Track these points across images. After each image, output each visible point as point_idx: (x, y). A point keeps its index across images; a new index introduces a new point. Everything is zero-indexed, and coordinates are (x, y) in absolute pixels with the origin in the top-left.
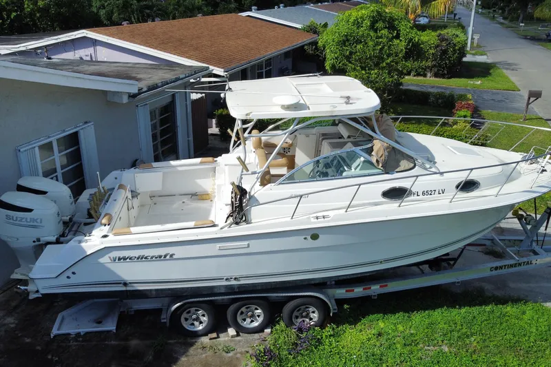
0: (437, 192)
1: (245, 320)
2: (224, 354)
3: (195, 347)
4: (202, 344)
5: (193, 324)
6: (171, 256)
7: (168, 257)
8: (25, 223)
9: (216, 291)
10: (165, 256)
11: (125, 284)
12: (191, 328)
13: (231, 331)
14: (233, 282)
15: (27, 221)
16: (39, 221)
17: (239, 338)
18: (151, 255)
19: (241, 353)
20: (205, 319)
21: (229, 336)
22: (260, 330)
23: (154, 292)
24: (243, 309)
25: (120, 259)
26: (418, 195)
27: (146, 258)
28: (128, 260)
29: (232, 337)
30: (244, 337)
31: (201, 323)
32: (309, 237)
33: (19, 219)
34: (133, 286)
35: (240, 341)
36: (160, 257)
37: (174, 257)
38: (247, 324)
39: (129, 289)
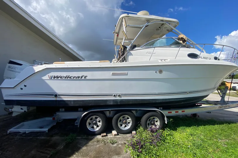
0: (208, 58)
1: (121, 125)
2: (111, 145)
3: (93, 141)
4: (97, 139)
5: (93, 127)
6: (85, 77)
7: (83, 78)
8: (17, 71)
9: (109, 103)
10: (82, 77)
11: (56, 96)
12: (91, 130)
13: (114, 132)
14: (118, 98)
15: (17, 69)
17: (118, 136)
18: (74, 76)
19: (121, 144)
20: (100, 124)
21: (113, 135)
22: (129, 132)
23: (72, 103)
24: (121, 118)
25: (54, 77)
26: (202, 58)
27: (70, 78)
28: (59, 78)
29: (115, 135)
30: (121, 136)
31: (98, 126)
32: (158, 72)
33: (14, 68)
34: (61, 98)
35: (119, 138)
36: (79, 77)
37: (87, 78)
38: (123, 128)
39: (58, 99)
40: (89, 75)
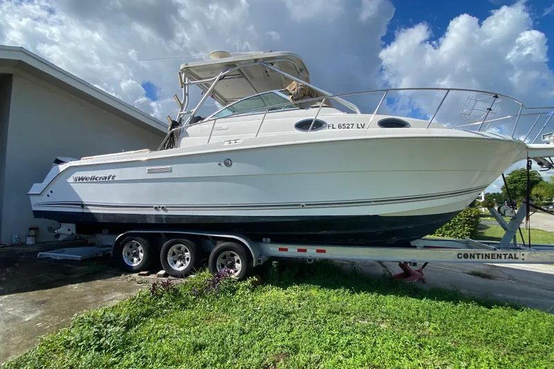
0: (355, 126)
1: (175, 262)
5: (132, 260)
6: (113, 178)
7: (111, 179)
10: (109, 178)
11: (83, 206)
12: (129, 263)
14: (162, 212)
20: (142, 256)
23: (101, 217)
24: (174, 249)
25: (79, 179)
26: (333, 128)
27: (96, 179)
28: (84, 181)
31: (139, 259)
32: (223, 164)
34: (87, 209)
36: (106, 178)
37: (115, 179)
38: (177, 267)
39: (85, 211)
40: (118, 173)
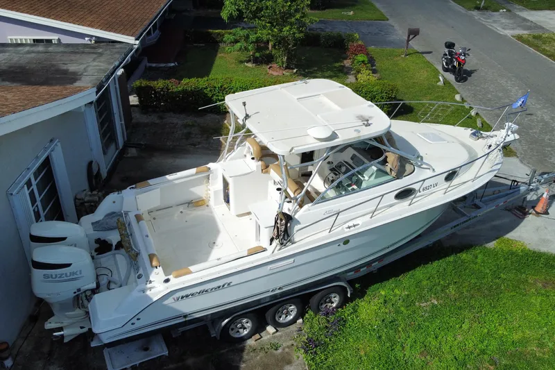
0: (432, 186)
1: (280, 317)
2: (275, 352)
3: (246, 352)
4: (250, 346)
5: (238, 331)
6: (229, 284)
7: (226, 286)
8: (66, 278)
9: (262, 302)
10: (223, 286)
11: (185, 316)
12: (237, 336)
13: (270, 329)
14: (278, 291)
15: (67, 276)
16: (78, 273)
17: (278, 334)
18: (211, 288)
19: (288, 347)
20: (249, 325)
21: (269, 334)
22: (294, 321)
24: (280, 309)
25: (182, 297)
26: (419, 192)
27: (207, 291)
28: (190, 296)
29: (273, 333)
30: (282, 331)
31: (245, 328)
32: (342, 244)
33: (59, 276)
34: (191, 316)
35: (281, 336)
36: (219, 287)
38: (282, 320)
39: (187, 319)
40: (234, 280)
